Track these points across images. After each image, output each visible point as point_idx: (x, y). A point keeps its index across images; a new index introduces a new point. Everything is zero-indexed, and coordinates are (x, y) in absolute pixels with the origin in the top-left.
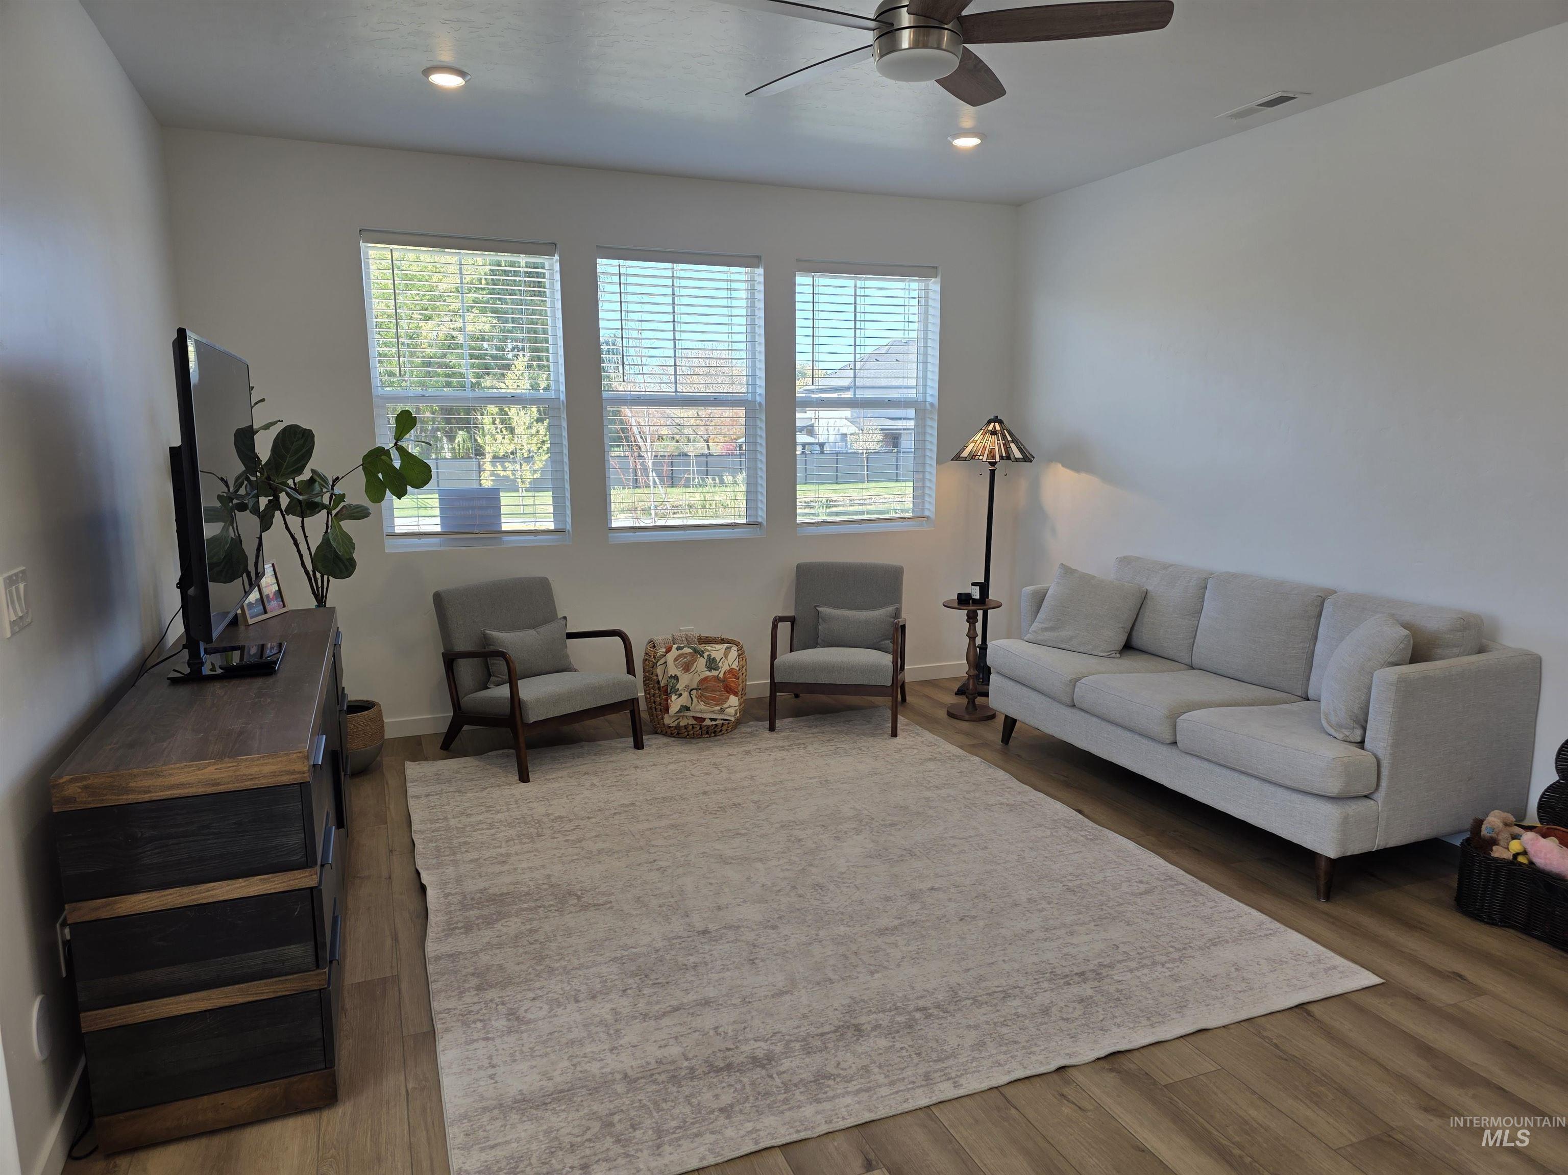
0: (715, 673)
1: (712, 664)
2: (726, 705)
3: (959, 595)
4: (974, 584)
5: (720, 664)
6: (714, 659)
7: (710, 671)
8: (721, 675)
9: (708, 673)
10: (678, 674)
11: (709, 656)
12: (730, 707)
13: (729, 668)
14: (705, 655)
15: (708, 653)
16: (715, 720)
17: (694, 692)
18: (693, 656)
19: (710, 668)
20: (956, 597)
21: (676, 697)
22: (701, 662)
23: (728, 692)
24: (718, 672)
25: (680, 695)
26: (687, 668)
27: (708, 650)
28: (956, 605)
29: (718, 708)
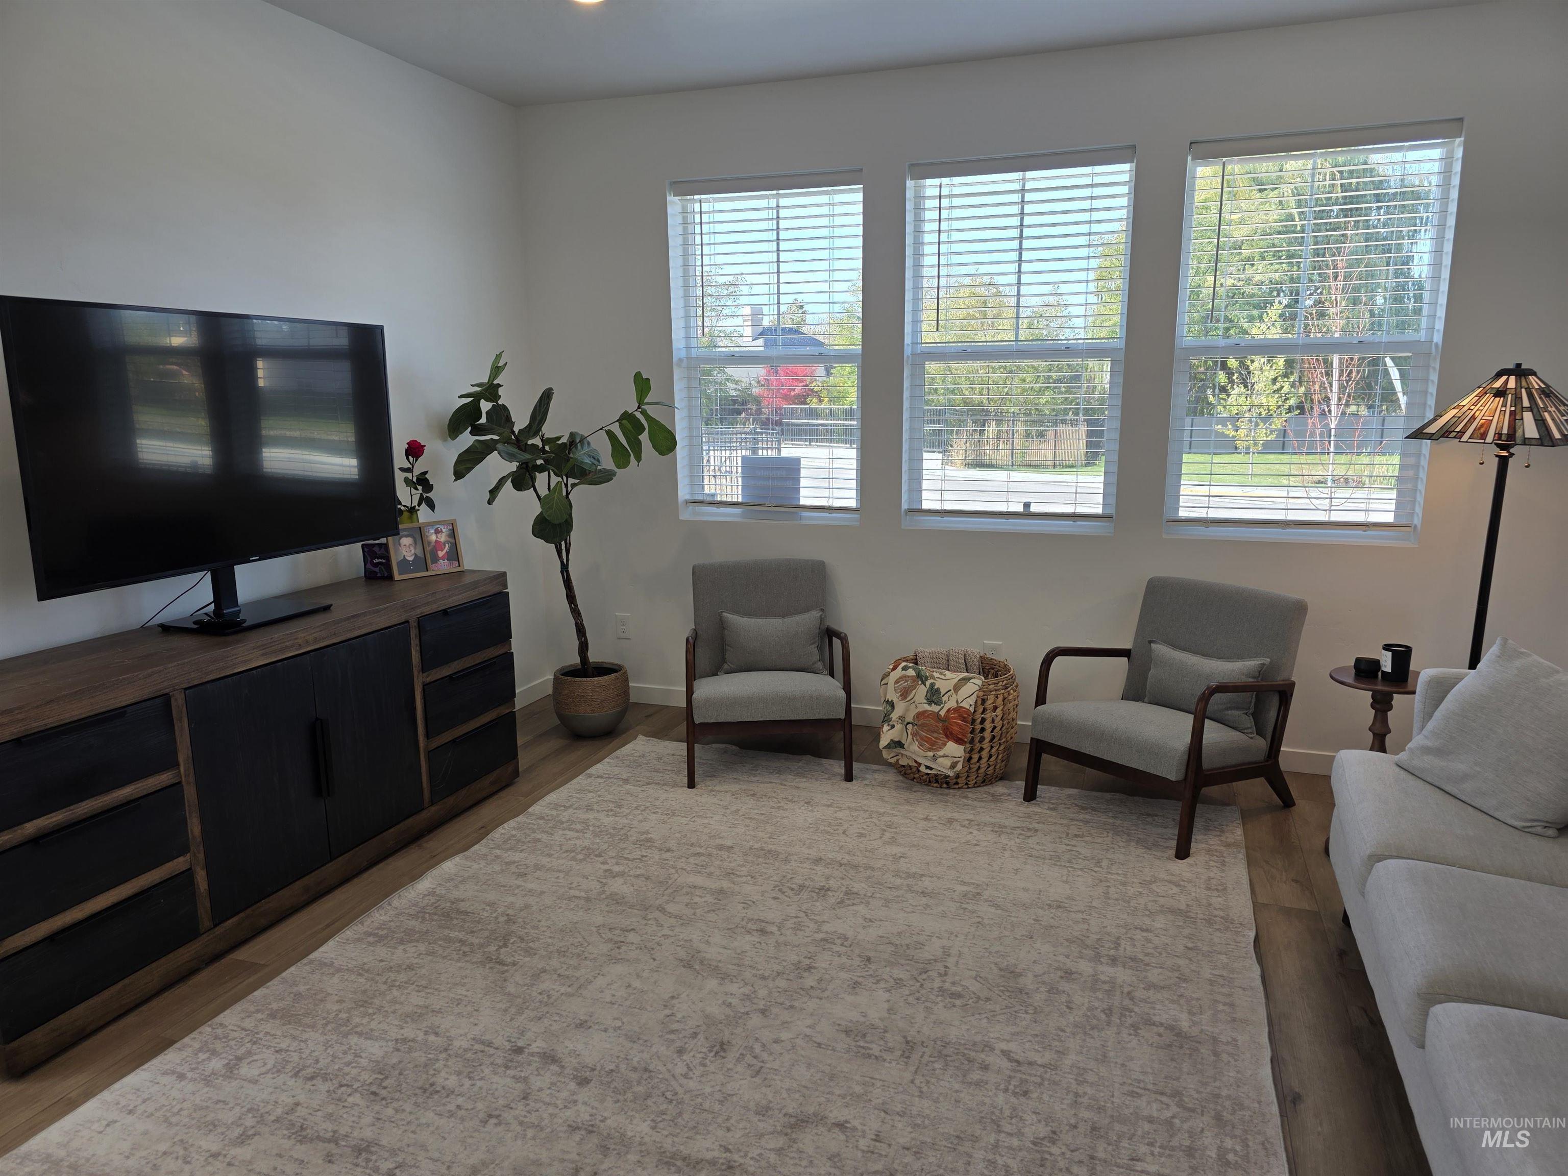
0: (935, 708)
1: (934, 696)
2: (941, 753)
3: (1358, 661)
4: (1387, 647)
5: (945, 699)
6: (938, 690)
7: (930, 704)
8: (942, 713)
9: (927, 707)
10: (895, 700)
11: (932, 685)
12: (944, 756)
13: (955, 705)
14: (928, 683)
15: (932, 681)
16: (931, 769)
17: (909, 726)
18: (914, 681)
19: (930, 701)
20: (1352, 663)
21: (889, 728)
22: (921, 691)
23: (947, 736)
24: (938, 708)
25: (893, 727)
26: (904, 694)
27: (933, 677)
28: (1350, 680)
29: (931, 754)
